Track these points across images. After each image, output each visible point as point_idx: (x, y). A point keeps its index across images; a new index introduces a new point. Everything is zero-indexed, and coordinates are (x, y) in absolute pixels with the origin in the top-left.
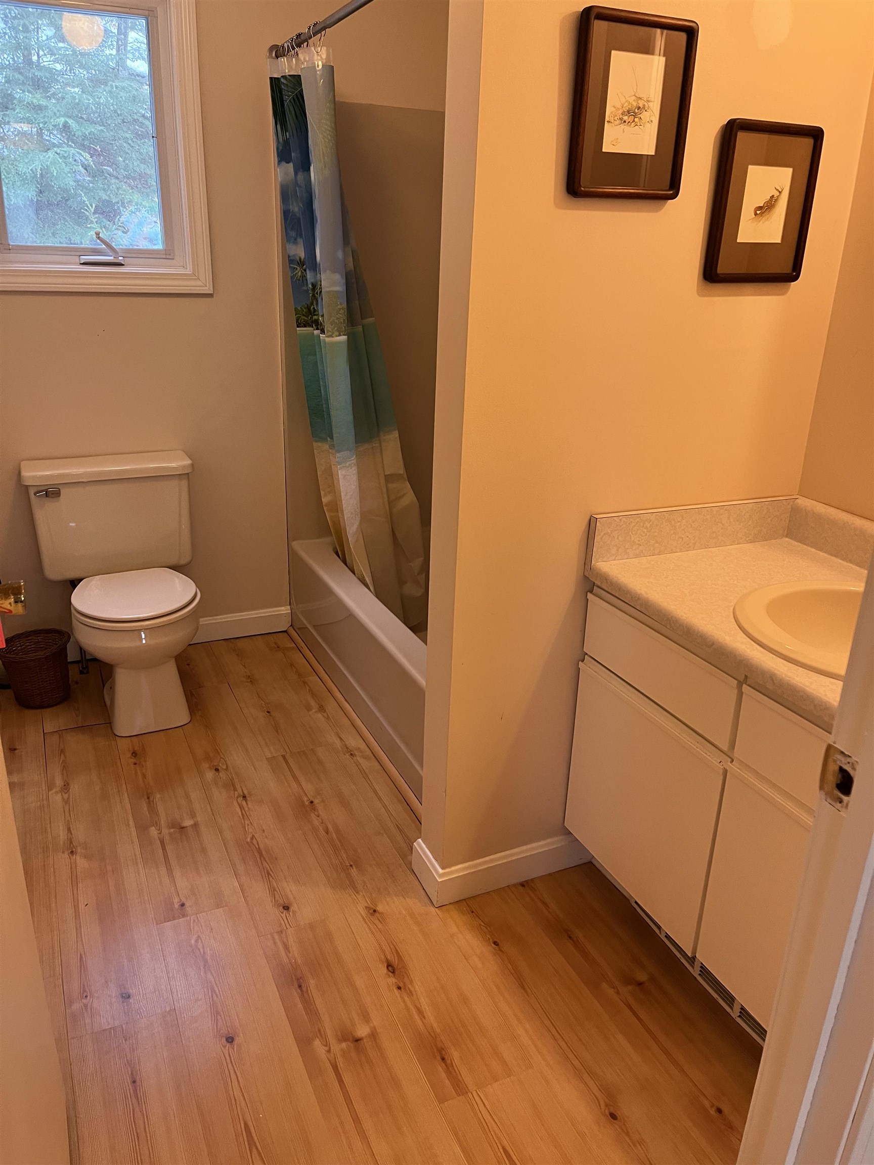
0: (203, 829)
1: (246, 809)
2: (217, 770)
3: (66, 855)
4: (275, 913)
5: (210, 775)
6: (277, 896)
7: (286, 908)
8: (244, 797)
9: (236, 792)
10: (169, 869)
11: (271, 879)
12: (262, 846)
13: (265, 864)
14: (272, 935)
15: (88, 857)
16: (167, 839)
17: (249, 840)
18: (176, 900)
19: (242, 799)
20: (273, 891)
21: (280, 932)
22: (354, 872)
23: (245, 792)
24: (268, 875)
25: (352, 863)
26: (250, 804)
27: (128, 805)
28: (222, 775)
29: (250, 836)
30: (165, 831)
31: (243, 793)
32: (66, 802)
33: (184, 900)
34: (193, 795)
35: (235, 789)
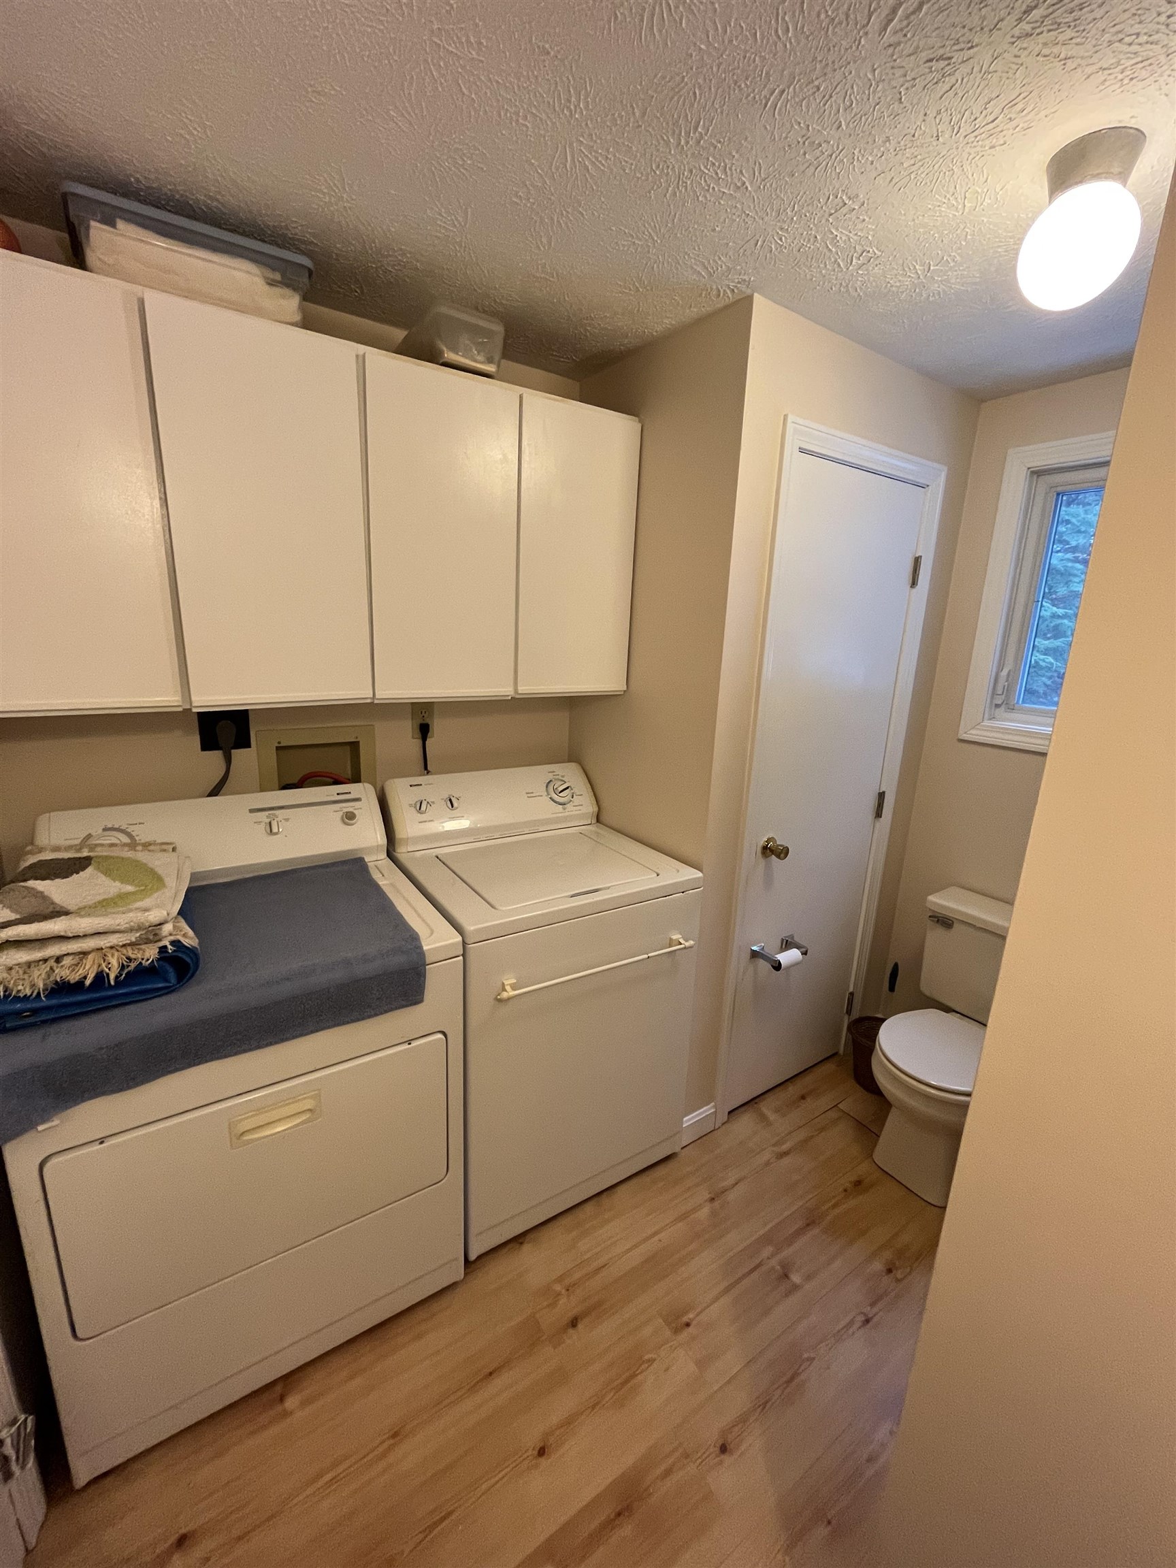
0: (795, 1299)
1: (851, 1331)
2: (889, 1271)
3: (708, 1196)
4: (711, 1434)
5: (878, 1266)
6: (736, 1429)
7: (724, 1449)
8: (867, 1321)
9: (869, 1308)
10: (727, 1290)
11: (759, 1410)
12: (802, 1377)
13: (779, 1392)
14: (681, 1444)
15: (714, 1214)
16: (764, 1268)
17: (806, 1356)
18: (691, 1316)
19: (863, 1319)
20: (743, 1420)
21: (687, 1456)
22: (822, 1531)
23: (875, 1320)
24: (763, 1405)
25: (834, 1522)
26: (862, 1331)
27: (786, 1213)
28: (886, 1280)
29: (812, 1355)
30: (774, 1262)
31: (872, 1318)
32: (768, 1164)
33: (694, 1323)
34: (837, 1264)
35: (873, 1305)
